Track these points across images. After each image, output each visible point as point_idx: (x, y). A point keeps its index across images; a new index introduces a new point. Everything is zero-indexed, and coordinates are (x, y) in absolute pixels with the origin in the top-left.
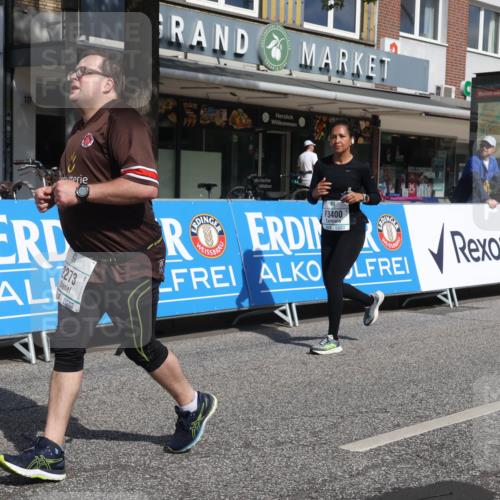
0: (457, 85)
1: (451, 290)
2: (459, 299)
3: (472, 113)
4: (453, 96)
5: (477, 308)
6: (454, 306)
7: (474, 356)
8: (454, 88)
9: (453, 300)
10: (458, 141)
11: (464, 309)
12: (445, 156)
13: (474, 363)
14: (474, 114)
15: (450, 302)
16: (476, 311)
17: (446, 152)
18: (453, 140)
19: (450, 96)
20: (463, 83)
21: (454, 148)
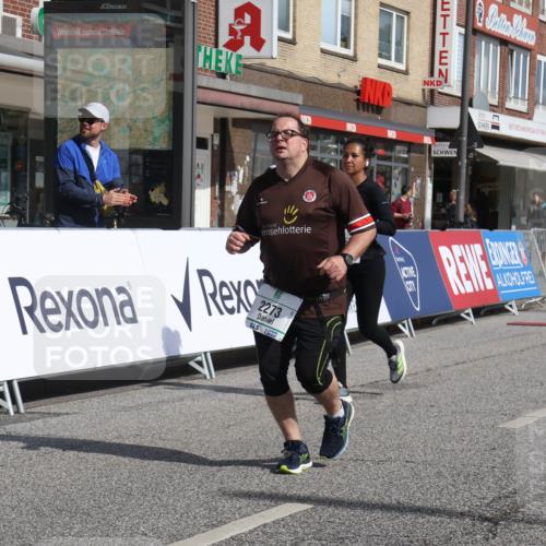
0: (25, 13)
1: (10, 383)
2: (25, 400)
3: (46, 65)
4: (19, 33)
5: (58, 415)
6: (17, 412)
7: (41, 500)
8: (19, 20)
9: (14, 401)
10: (31, 116)
11: (32, 416)
12: (9, 142)
13: (40, 514)
14: (50, 67)
15: (9, 404)
16: (54, 421)
17: (10, 135)
18: (22, 113)
19: (14, 34)
20: (36, 11)
21: (26, 128)
